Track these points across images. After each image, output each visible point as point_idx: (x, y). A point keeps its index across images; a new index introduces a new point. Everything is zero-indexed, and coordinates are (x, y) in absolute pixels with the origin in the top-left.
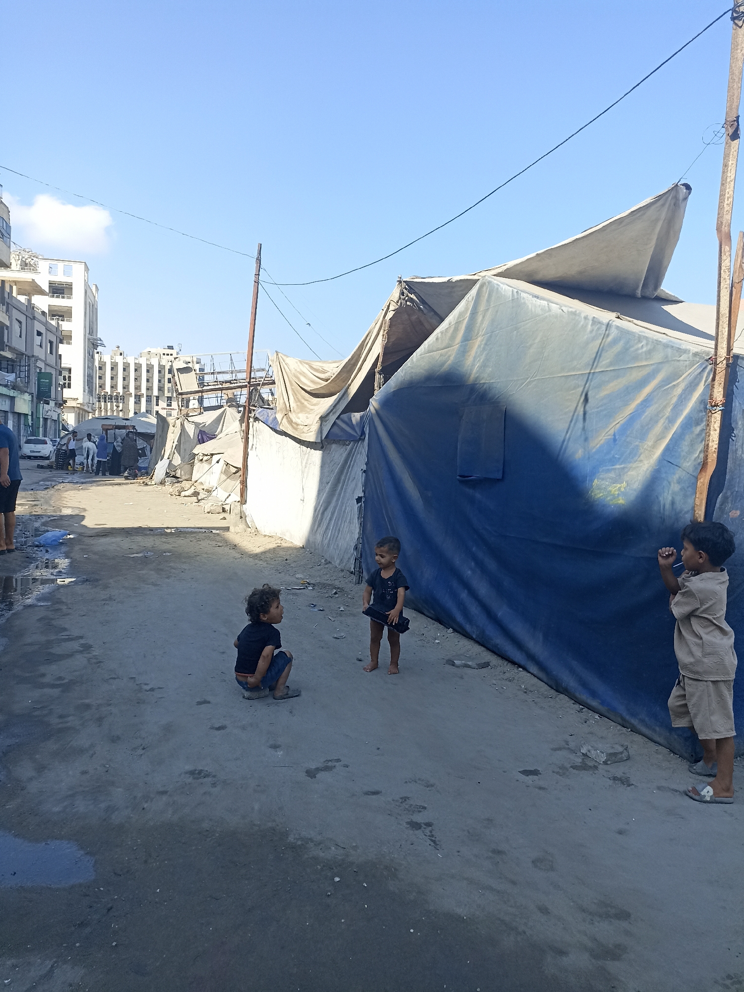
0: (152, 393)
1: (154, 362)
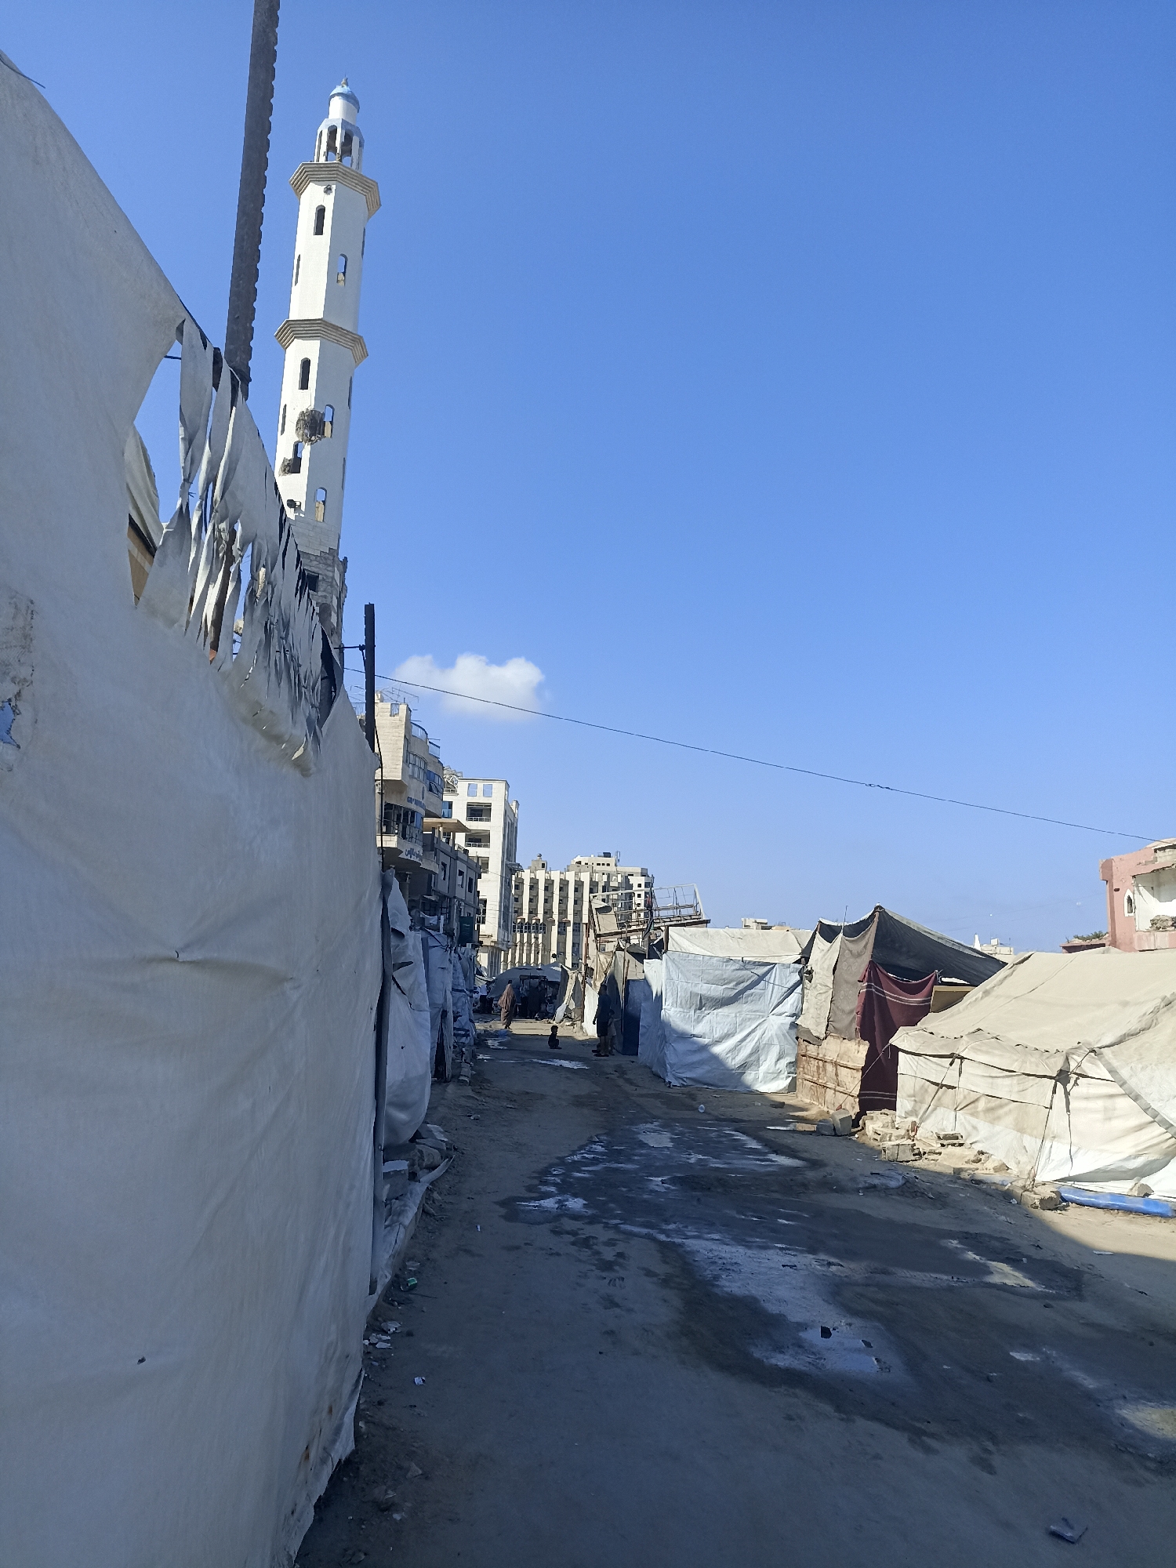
1: (585, 878)
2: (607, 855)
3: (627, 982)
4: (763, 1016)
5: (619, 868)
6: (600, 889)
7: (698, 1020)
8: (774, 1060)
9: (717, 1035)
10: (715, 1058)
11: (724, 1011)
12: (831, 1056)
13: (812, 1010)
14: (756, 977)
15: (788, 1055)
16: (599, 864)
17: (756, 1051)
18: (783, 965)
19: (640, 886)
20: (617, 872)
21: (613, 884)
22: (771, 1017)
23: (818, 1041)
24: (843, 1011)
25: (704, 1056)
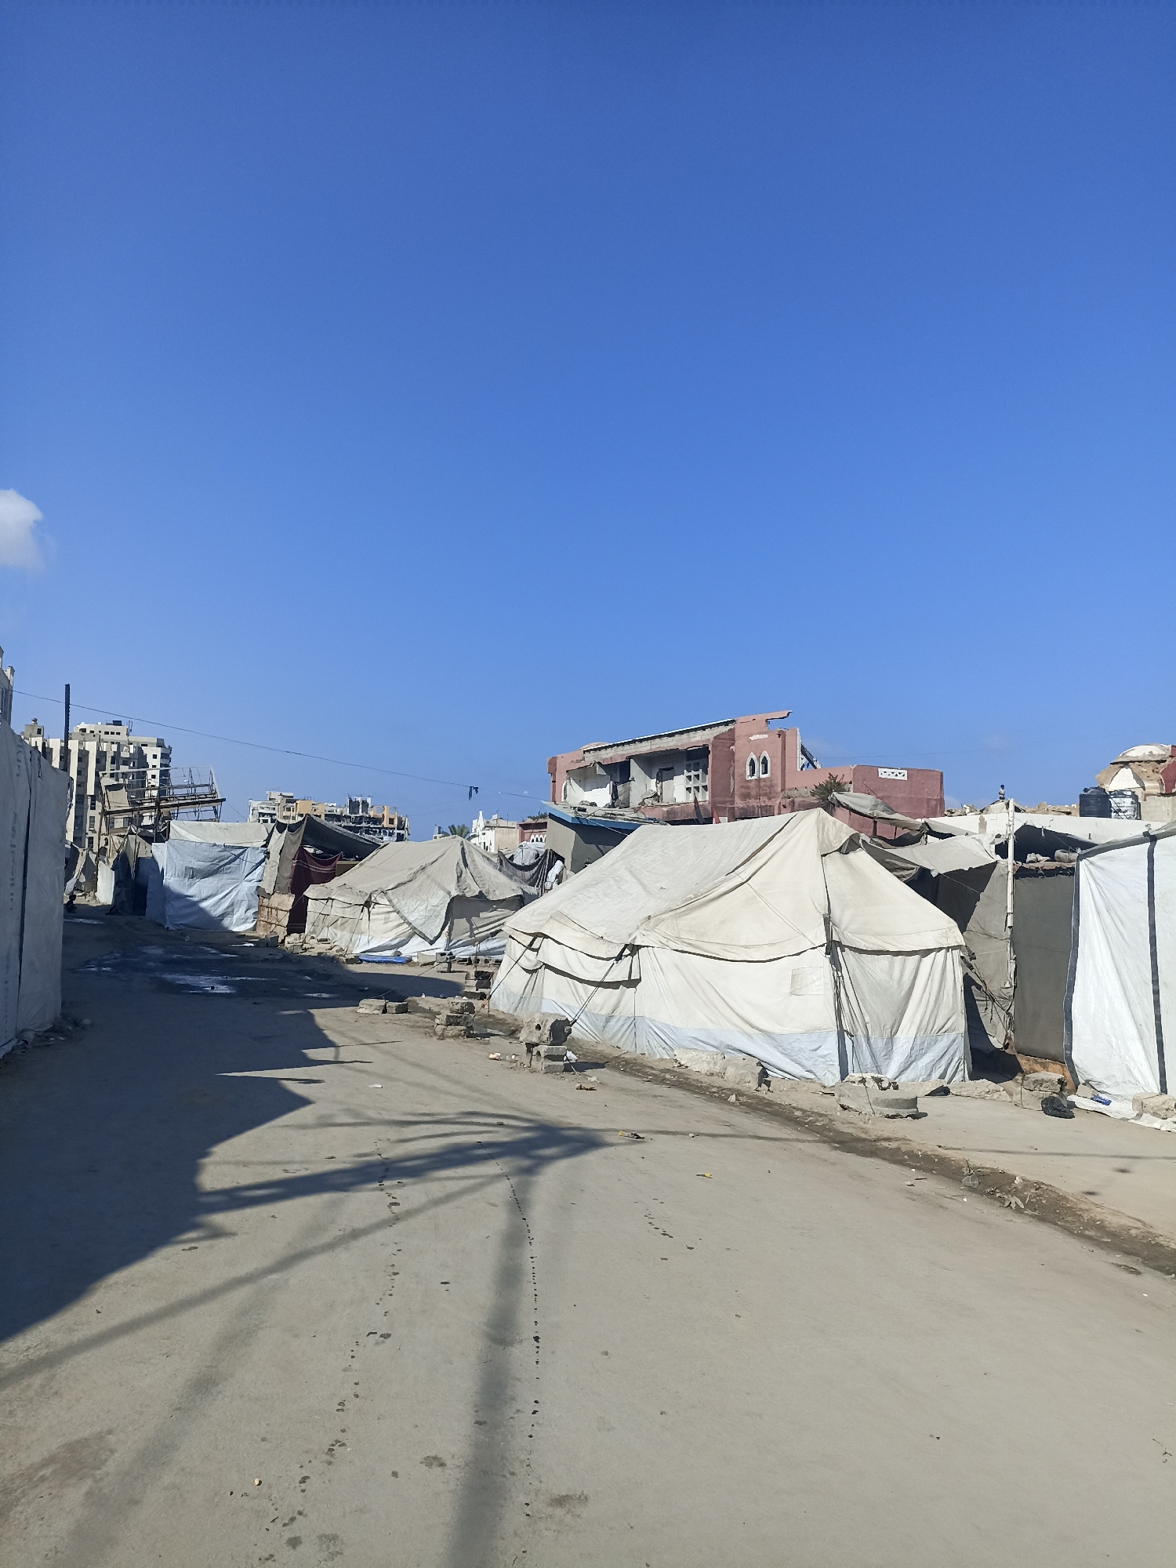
0: (86, 792)
1: (91, 747)
2: (118, 723)
3: (138, 860)
4: (238, 881)
5: (131, 738)
6: (109, 760)
7: (190, 886)
8: (244, 910)
9: (204, 896)
10: (202, 910)
11: (210, 879)
12: (275, 905)
13: (268, 878)
14: (233, 856)
15: (254, 907)
16: (107, 733)
17: (232, 905)
18: (253, 848)
19: (155, 757)
20: (128, 740)
21: (124, 754)
22: (244, 883)
23: (269, 896)
24: (283, 877)
25: (194, 909)
